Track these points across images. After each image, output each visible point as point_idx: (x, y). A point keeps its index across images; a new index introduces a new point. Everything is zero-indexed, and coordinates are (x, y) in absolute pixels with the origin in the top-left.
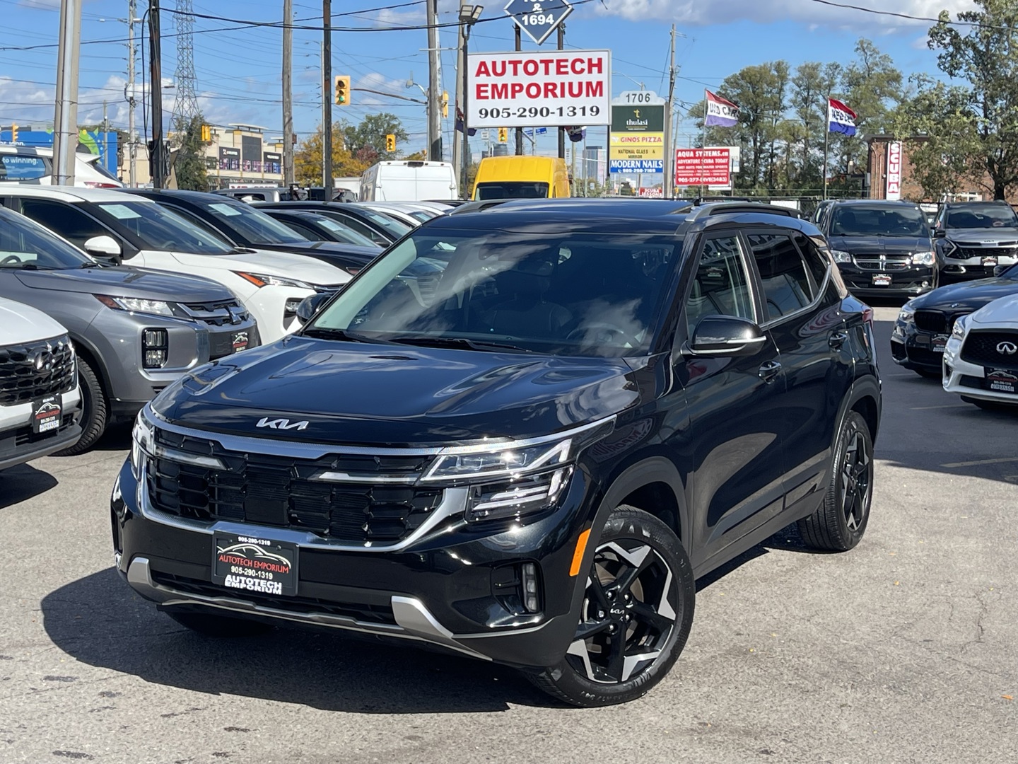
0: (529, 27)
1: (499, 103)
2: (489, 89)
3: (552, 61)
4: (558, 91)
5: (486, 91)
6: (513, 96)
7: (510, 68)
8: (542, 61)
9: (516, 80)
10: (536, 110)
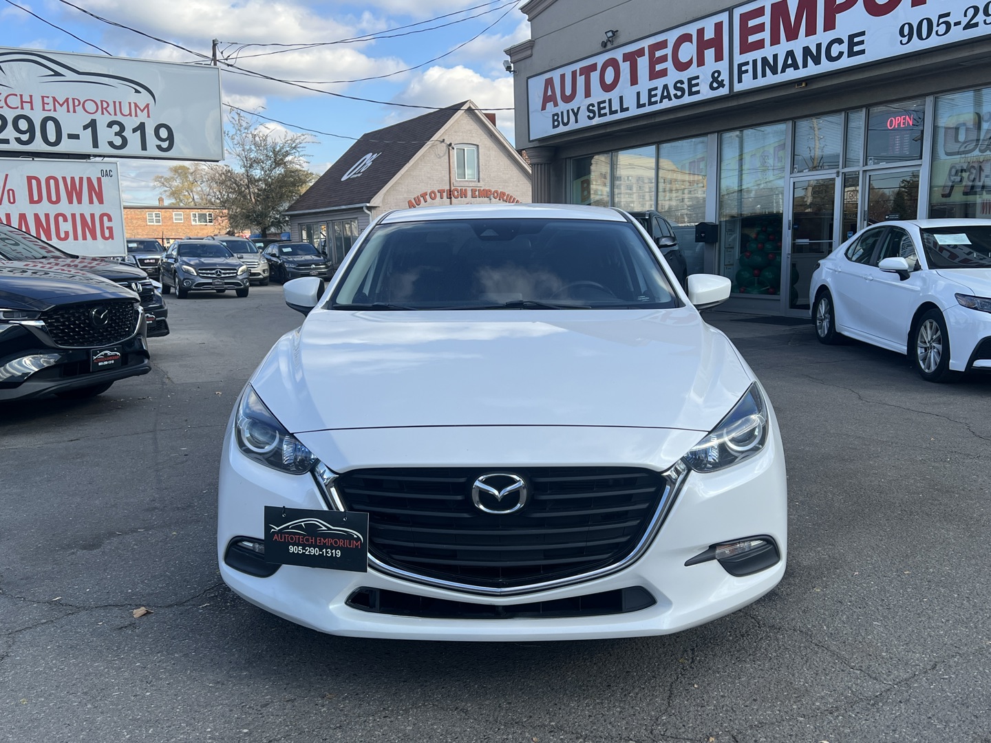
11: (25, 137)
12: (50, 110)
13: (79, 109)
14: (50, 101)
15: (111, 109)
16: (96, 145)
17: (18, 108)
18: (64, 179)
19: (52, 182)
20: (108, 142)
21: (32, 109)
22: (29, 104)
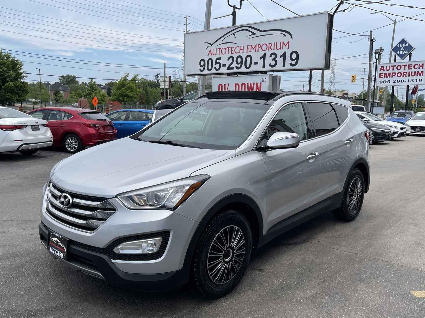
0: (400, 55)
1: (386, 79)
2: (384, 75)
3: (407, 65)
4: (407, 75)
5: (383, 76)
6: (392, 77)
7: (391, 68)
8: (403, 65)
9: (393, 72)
10: (399, 81)
11: (239, 66)
12: (249, 52)
13: (260, 49)
14: (249, 47)
15: (272, 47)
16: (264, 66)
17: (238, 53)
18: (248, 84)
19: (243, 85)
20: (269, 64)
21: (243, 52)
22: (242, 50)
